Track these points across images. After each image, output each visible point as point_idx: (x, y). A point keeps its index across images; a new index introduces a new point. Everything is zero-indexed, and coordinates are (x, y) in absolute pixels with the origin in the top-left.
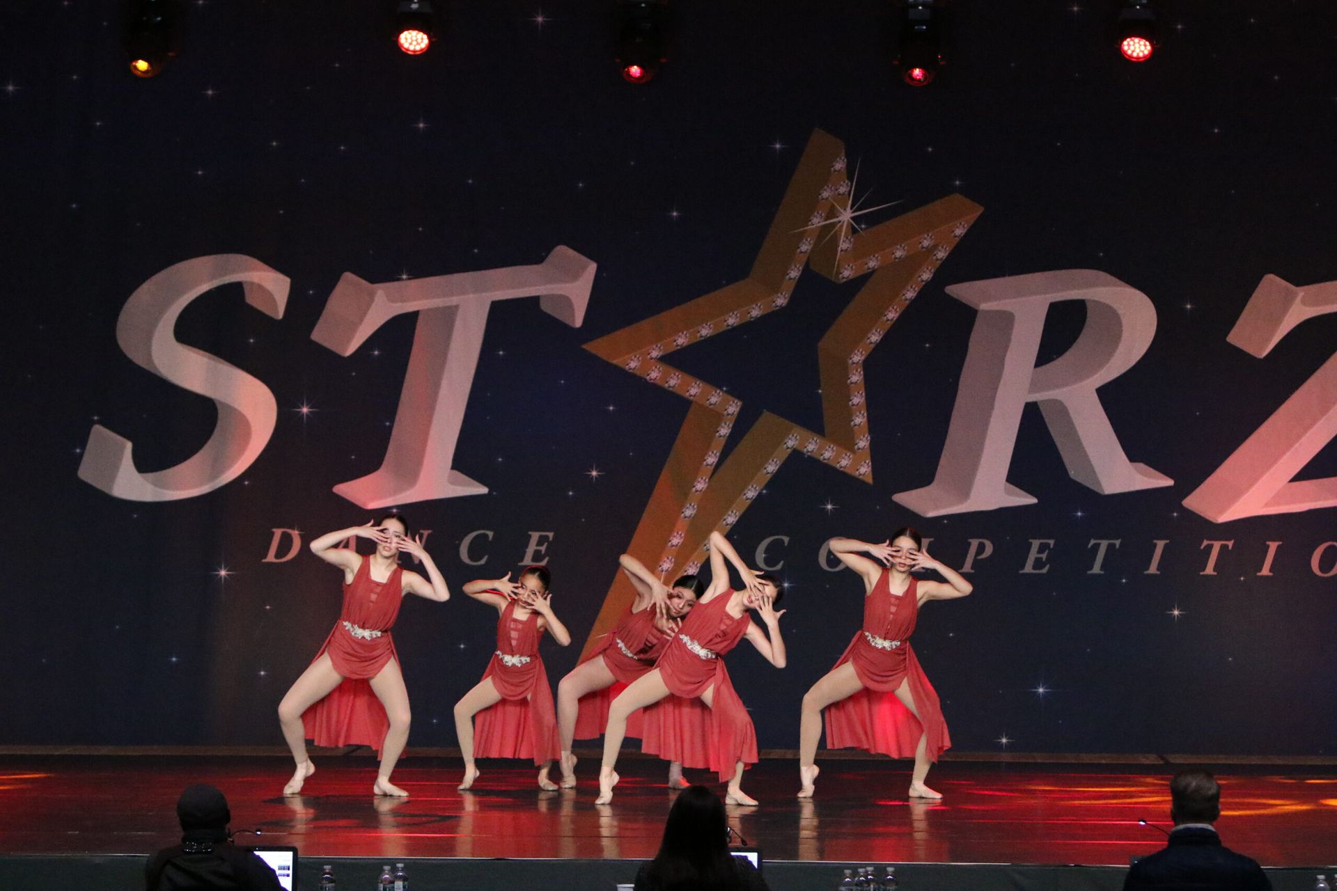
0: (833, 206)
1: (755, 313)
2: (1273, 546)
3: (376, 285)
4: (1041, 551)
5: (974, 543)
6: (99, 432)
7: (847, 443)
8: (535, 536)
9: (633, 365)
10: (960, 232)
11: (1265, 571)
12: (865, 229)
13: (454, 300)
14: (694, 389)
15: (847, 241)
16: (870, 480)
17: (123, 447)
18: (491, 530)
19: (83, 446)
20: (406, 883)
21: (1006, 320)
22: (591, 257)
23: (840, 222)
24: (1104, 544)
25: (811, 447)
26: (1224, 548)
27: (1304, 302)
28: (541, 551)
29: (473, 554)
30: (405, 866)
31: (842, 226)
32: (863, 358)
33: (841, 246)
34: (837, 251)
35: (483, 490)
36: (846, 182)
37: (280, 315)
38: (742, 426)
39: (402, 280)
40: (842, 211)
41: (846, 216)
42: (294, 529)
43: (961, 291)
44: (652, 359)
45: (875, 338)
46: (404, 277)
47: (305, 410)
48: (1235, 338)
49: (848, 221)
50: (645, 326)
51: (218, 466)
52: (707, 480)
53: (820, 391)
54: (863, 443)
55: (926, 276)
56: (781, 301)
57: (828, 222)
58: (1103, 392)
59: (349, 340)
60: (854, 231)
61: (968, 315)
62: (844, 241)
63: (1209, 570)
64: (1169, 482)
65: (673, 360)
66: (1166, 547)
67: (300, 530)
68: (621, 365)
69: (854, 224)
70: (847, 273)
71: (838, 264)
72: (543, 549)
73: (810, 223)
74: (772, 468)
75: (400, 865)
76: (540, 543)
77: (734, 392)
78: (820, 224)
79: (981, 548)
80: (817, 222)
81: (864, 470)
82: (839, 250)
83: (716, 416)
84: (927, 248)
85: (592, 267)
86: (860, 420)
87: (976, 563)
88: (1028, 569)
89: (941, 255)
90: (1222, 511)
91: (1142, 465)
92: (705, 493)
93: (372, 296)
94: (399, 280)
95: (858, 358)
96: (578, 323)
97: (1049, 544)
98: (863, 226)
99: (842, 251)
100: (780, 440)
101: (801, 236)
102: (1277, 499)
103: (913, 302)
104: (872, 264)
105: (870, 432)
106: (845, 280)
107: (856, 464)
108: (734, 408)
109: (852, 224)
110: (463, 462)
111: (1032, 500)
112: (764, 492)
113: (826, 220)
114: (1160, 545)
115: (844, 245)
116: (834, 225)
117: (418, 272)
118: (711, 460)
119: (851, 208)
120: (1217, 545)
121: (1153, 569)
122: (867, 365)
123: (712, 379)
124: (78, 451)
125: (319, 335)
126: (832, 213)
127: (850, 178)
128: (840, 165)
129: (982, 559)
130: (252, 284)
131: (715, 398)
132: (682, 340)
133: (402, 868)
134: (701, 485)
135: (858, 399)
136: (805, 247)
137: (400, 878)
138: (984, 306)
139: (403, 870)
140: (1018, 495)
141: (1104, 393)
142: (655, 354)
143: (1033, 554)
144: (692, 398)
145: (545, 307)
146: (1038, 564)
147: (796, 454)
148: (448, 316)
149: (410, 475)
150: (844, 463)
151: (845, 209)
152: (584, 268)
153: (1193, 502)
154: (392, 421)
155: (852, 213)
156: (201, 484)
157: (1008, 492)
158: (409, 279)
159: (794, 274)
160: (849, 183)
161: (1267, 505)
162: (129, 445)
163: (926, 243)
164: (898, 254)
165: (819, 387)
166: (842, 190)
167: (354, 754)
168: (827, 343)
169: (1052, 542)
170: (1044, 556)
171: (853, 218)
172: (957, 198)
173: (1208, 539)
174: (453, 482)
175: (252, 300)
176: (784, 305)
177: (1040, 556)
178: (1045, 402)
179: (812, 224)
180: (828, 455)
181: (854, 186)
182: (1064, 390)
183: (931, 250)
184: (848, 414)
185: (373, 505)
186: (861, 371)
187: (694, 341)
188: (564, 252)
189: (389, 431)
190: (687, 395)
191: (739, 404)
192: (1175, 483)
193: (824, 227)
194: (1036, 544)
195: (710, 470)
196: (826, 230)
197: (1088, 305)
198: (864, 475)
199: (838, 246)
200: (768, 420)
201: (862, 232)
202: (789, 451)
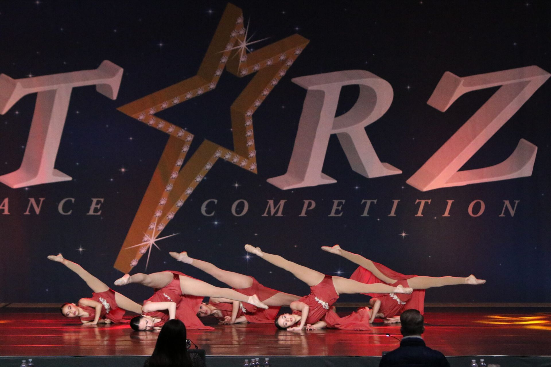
0: (237, 40)
1: (200, 92)
2: (450, 202)
3: (16, 80)
4: (338, 205)
5: (307, 202)
7: (245, 155)
8: (95, 200)
9: (141, 117)
10: (298, 52)
11: (446, 214)
12: (253, 51)
13: (54, 87)
14: (171, 129)
15: (244, 57)
16: (256, 172)
18: (73, 198)
21: (321, 95)
22: (121, 66)
23: (240, 48)
24: (369, 202)
25: (228, 156)
26: (426, 203)
27: (464, 85)
28: (97, 208)
29: (65, 209)
31: (241, 50)
32: (252, 113)
33: (241, 59)
35: (69, 179)
36: (244, 28)
38: (194, 147)
39: (30, 77)
40: (241, 42)
41: (243, 45)
43: (298, 81)
44: (150, 114)
45: (258, 104)
46: (30, 76)
48: (431, 102)
49: (245, 48)
50: (147, 99)
52: (178, 173)
53: (232, 130)
54: (253, 154)
55: (282, 74)
56: (212, 86)
57: (236, 48)
59: (4, 106)
60: (247, 52)
61: (302, 92)
62: (242, 57)
63: (420, 214)
64: (400, 172)
65: (161, 115)
66: (399, 203)
68: (135, 118)
70: (244, 73)
71: (240, 69)
72: (99, 207)
73: (226, 49)
74: (209, 167)
75: (30, 360)
76: (97, 203)
77: (190, 131)
78: (232, 49)
79: (310, 205)
80: (229, 48)
81: (253, 168)
82: (240, 61)
83: (181, 142)
84: (283, 60)
85: (121, 71)
86: (251, 143)
87: (307, 212)
88: (333, 214)
89: (290, 63)
90: (426, 185)
91: (387, 164)
92: (177, 179)
93: (14, 86)
94: (28, 77)
95: (250, 113)
96: (115, 97)
97: (342, 202)
98: (252, 50)
99: (242, 62)
100: (213, 153)
101: (222, 55)
102: (452, 179)
103: (276, 87)
104: (256, 68)
105: (256, 149)
106: (243, 76)
107: (249, 165)
108: (190, 138)
109: (246, 50)
110: (60, 165)
111: (335, 181)
112: (205, 178)
113: (234, 47)
114: (396, 202)
115: (243, 59)
116: (237, 49)
117: (37, 74)
118: (180, 163)
119: (246, 41)
120: (423, 202)
121: (392, 214)
122: (254, 116)
123: (180, 124)
126: (237, 44)
127: (245, 27)
128: (240, 20)
129: (311, 210)
131: (181, 133)
132: (165, 106)
133: (31, 361)
134: (174, 175)
135: (250, 133)
136: (224, 60)
138: (310, 88)
139: (32, 362)
140: (328, 179)
141: (369, 129)
142: (152, 112)
143: (335, 207)
144: (170, 134)
145: (99, 90)
146: (337, 212)
147: (220, 161)
148: (51, 94)
149: (34, 171)
150: (244, 164)
151: (243, 42)
152: (117, 71)
153: (412, 181)
154: (25, 145)
155: (247, 43)
157: (322, 177)
158: (33, 77)
159: (219, 73)
160: (245, 29)
161: (447, 182)
163: (282, 58)
164: (269, 63)
165: (231, 128)
166: (242, 32)
167: (8, 307)
168: (234, 107)
169: (344, 201)
170: (340, 208)
171: (247, 46)
172: (297, 36)
173: (419, 199)
174: (54, 174)
176: (214, 88)
177: (338, 208)
178: (340, 134)
179: (227, 49)
180: (236, 160)
181: (247, 30)
182: (349, 128)
183: (285, 61)
184: (245, 140)
185: (16, 186)
186: (251, 120)
187: (170, 106)
188: (107, 63)
189: (24, 150)
190: (167, 132)
191: (193, 136)
192: (403, 172)
193: (233, 50)
194: (336, 202)
195: (179, 168)
196: (234, 52)
197: (361, 87)
198: (253, 170)
199: (240, 59)
200: (206, 143)
201: (251, 53)
202: (217, 158)
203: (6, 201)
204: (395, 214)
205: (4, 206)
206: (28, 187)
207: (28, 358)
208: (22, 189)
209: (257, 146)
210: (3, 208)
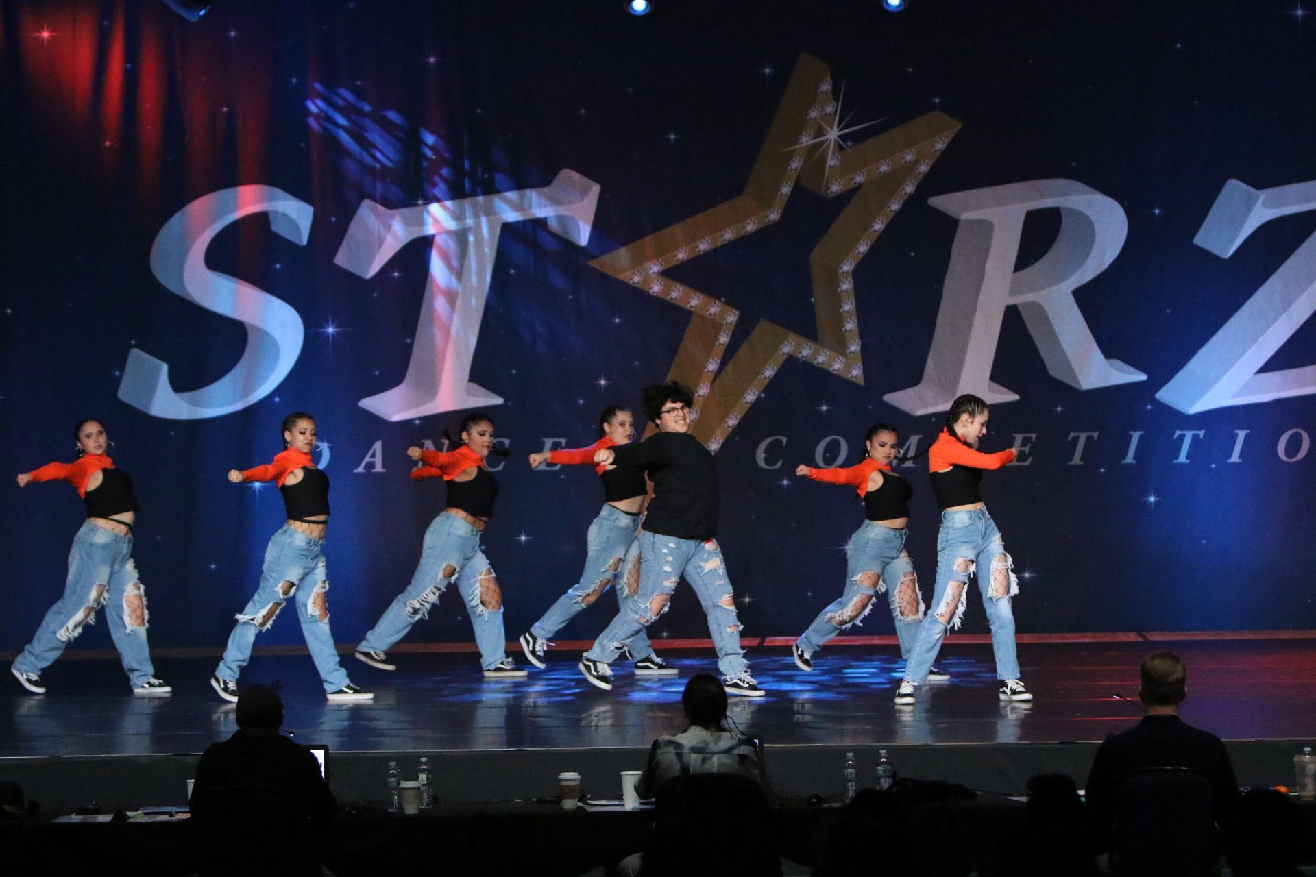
0: (821, 125)
1: (750, 228)
2: (1241, 435)
3: (393, 211)
4: (1024, 444)
6: (136, 355)
7: (840, 347)
8: (549, 442)
9: (636, 279)
10: (940, 146)
11: (1235, 458)
12: (852, 146)
13: (466, 223)
14: (695, 301)
15: (835, 158)
16: (861, 382)
17: (159, 370)
18: (508, 438)
19: (122, 369)
20: (430, 776)
21: (985, 229)
22: (596, 181)
23: (827, 140)
24: (1083, 437)
25: (806, 352)
26: (1195, 437)
27: (1265, 205)
30: (428, 760)
31: (829, 145)
32: (852, 267)
34: (824, 168)
35: (499, 401)
36: (833, 101)
37: (304, 241)
38: (741, 334)
39: (418, 205)
40: (829, 129)
41: (833, 134)
42: (323, 441)
43: (943, 202)
44: (653, 273)
45: (863, 248)
46: (420, 202)
47: (331, 330)
48: (1200, 240)
49: (835, 139)
50: (648, 241)
51: (249, 384)
52: (709, 386)
53: (813, 300)
54: (855, 347)
55: (910, 189)
56: (774, 216)
57: (818, 140)
58: (1079, 294)
59: (370, 262)
60: (841, 148)
61: (949, 225)
62: (832, 158)
63: (1182, 458)
64: (1142, 377)
66: (1141, 438)
67: (328, 441)
68: (626, 280)
69: (841, 142)
70: (835, 188)
71: (827, 181)
73: (800, 142)
74: (769, 373)
75: (424, 759)
77: (731, 303)
78: (810, 142)
80: (806, 140)
81: (856, 373)
82: (827, 166)
83: (716, 326)
84: (910, 162)
85: (596, 189)
86: (851, 325)
89: (924, 168)
90: (1193, 402)
91: (1117, 362)
92: (707, 399)
93: (389, 221)
94: (415, 205)
95: (847, 267)
96: (584, 241)
97: (1031, 438)
98: (849, 143)
99: (830, 167)
100: (776, 348)
101: (790, 156)
102: (1245, 389)
103: (898, 214)
104: (859, 179)
105: (861, 338)
106: (832, 195)
107: (848, 367)
108: (732, 318)
109: (839, 142)
110: (480, 374)
111: (1016, 397)
112: (763, 395)
113: (814, 138)
114: (1136, 436)
115: (831, 162)
116: (822, 143)
118: (712, 366)
119: (838, 127)
120: (1189, 435)
121: (1129, 459)
122: (856, 273)
123: (711, 290)
124: (117, 373)
125: (341, 259)
126: (820, 132)
127: (837, 101)
128: (826, 87)
130: (276, 213)
131: (714, 309)
132: (682, 255)
133: (426, 762)
134: (703, 391)
135: (848, 306)
136: (795, 164)
137: (423, 771)
138: (964, 216)
140: (1002, 393)
142: (655, 269)
144: (692, 309)
145: (553, 225)
147: (791, 359)
148: (461, 238)
149: (430, 387)
150: (837, 366)
151: (832, 128)
152: (588, 190)
153: (1167, 395)
154: (413, 337)
155: (839, 131)
156: (234, 401)
157: (993, 389)
158: (425, 204)
159: (786, 190)
160: (835, 104)
161: (1234, 397)
162: (165, 367)
163: (909, 158)
164: (883, 168)
165: (811, 296)
166: (829, 109)
168: (817, 256)
169: (1034, 436)
170: (1027, 449)
171: (839, 136)
172: (938, 116)
173: (1181, 429)
174: (468, 393)
175: (278, 227)
176: (776, 219)
177: (1022, 449)
178: (1025, 305)
179: (802, 143)
180: (821, 359)
181: (840, 104)
182: (1043, 293)
183: (914, 164)
184: (839, 320)
185: (397, 417)
186: (850, 279)
187: (693, 256)
188: (569, 176)
189: (410, 347)
190: (688, 306)
191: (737, 313)
192: (1148, 378)
193: (812, 145)
194: (1019, 438)
195: (712, 376)
196: (814, 148)
197: (1064, 213)
198: (856, 377)
199: (827, 163)
200: (764, 329)
201: (848, 149)
202: (786, 356)
203: (378, 446)
204: (1134, 459)
205: (373, 456)
206: (420, 418)
207: (420, 754)
208: (407, 423)
209: (864, 332)
210: (371, 460)
